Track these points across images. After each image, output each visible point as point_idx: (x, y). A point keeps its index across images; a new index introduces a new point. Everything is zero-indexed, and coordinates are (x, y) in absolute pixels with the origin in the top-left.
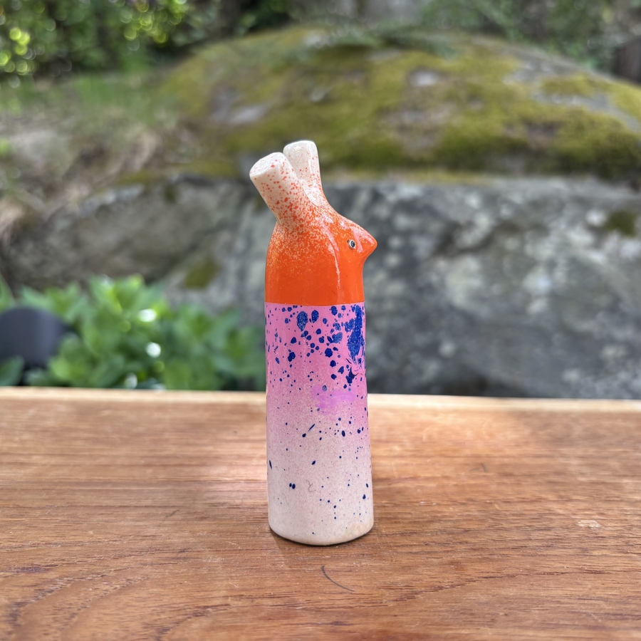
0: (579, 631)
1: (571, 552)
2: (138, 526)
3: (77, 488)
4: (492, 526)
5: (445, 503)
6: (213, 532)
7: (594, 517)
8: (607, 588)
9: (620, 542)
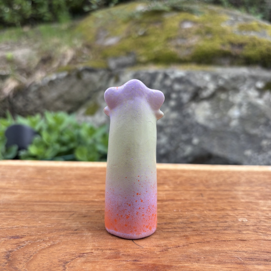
0: (233, 265)
1: (234, 232)
2: (59, 219)
3: (35, 203)
4: (203, 221)
5: (184, 210)
6: (88, 222)
7: (245, 217)
8: (247, 247)
9: (255, 228)
